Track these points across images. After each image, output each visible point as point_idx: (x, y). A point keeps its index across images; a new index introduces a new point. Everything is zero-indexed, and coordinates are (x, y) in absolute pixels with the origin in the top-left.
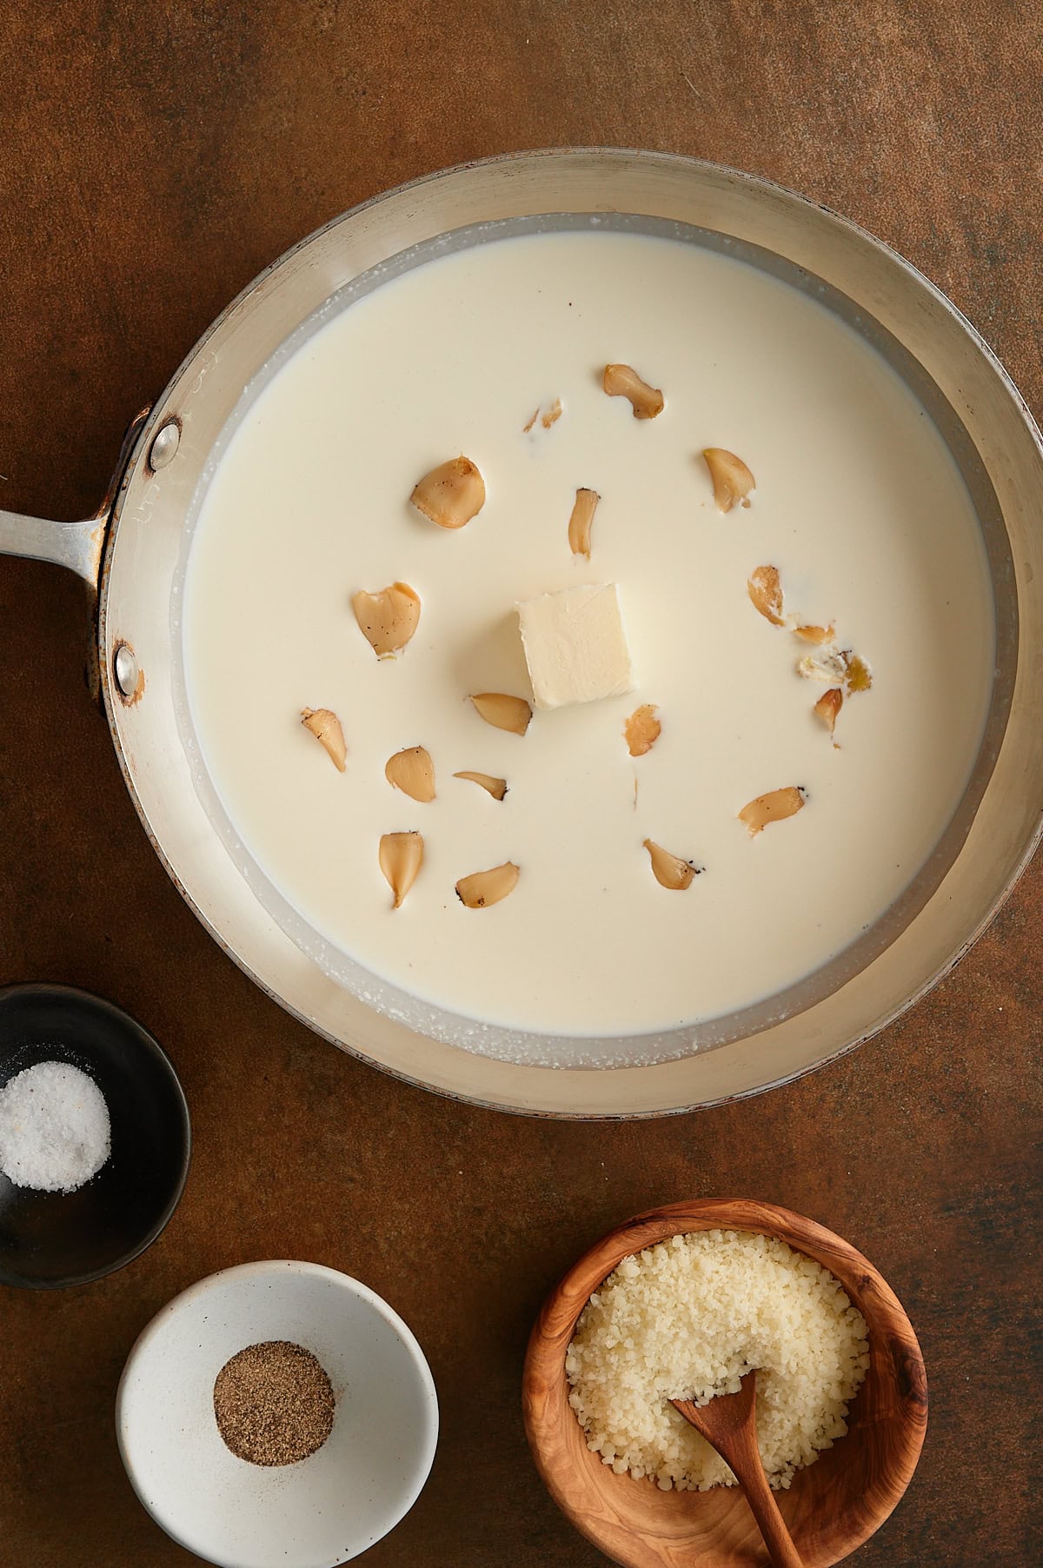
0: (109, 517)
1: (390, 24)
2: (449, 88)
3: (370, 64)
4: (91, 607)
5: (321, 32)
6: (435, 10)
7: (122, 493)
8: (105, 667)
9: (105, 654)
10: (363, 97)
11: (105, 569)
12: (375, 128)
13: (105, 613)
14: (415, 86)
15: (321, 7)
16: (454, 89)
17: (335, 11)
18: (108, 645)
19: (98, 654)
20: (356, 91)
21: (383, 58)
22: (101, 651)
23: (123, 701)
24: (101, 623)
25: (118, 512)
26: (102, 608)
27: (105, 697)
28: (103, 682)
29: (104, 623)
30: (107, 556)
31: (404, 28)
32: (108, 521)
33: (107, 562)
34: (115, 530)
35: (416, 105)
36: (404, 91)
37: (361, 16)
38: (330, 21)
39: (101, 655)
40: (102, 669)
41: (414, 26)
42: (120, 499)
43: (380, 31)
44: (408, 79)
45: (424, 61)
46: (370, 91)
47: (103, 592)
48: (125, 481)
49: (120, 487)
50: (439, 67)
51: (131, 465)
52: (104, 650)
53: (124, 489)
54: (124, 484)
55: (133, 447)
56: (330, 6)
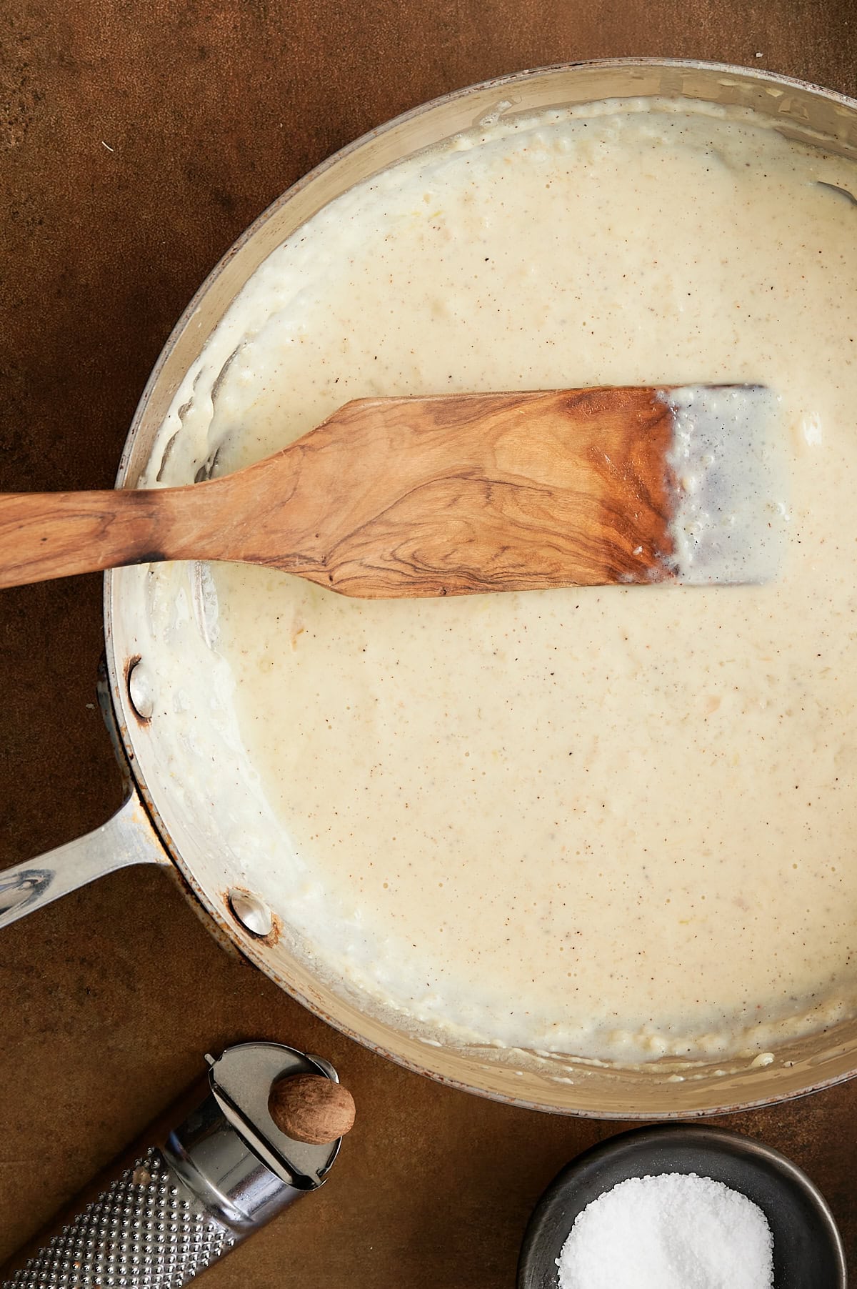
0: (137, 792)
1: (81, 154)
2: (132, 233)
3: (53, 193)
4: (179, 883)
5: (6, 150)
6: (131, 148)
7: (133, 762)
8: (228, 927)
9: (220, 917)
10: (39, 227)
11: (167, 841)
12: (46, 262)
13: (194, 880)
14: (95, 224)
15: (10, 123)
16: (136, 236)
17: (25, 131)
18: (217, 906)
19: (214, 920)
20: (32, 219)
21: (67, 189)
22: (215, 916)
23: (268, 943)
24: (196, 891)
25: (141, 782)
26: (188, 877)
27: (247, 954)
28: (237, 942)
29: (200, 890)
30: (160, 828)
31: (94, 160)
32: (139, 796)
33: (164, 834)
34: (150, 799)
35: (94, 244)
36: (82, 228)
37: (52, 140)
38: (17, 140)
39: (217, 920)
40: (227, 931)
41: (105, 161)
42: (135, 769)
43: (68, 160)
44: (90, 215)
45: (110, 200)
46: (47, 221)
47: (179, 862)
48: (128, 750)
49: (128, 758)
50: (125, 209)
51: (123, 732)
52: (217, 913)
53: (132, 757)
54: (129, 753)
55: (114, 714)
56: (21, 123)
